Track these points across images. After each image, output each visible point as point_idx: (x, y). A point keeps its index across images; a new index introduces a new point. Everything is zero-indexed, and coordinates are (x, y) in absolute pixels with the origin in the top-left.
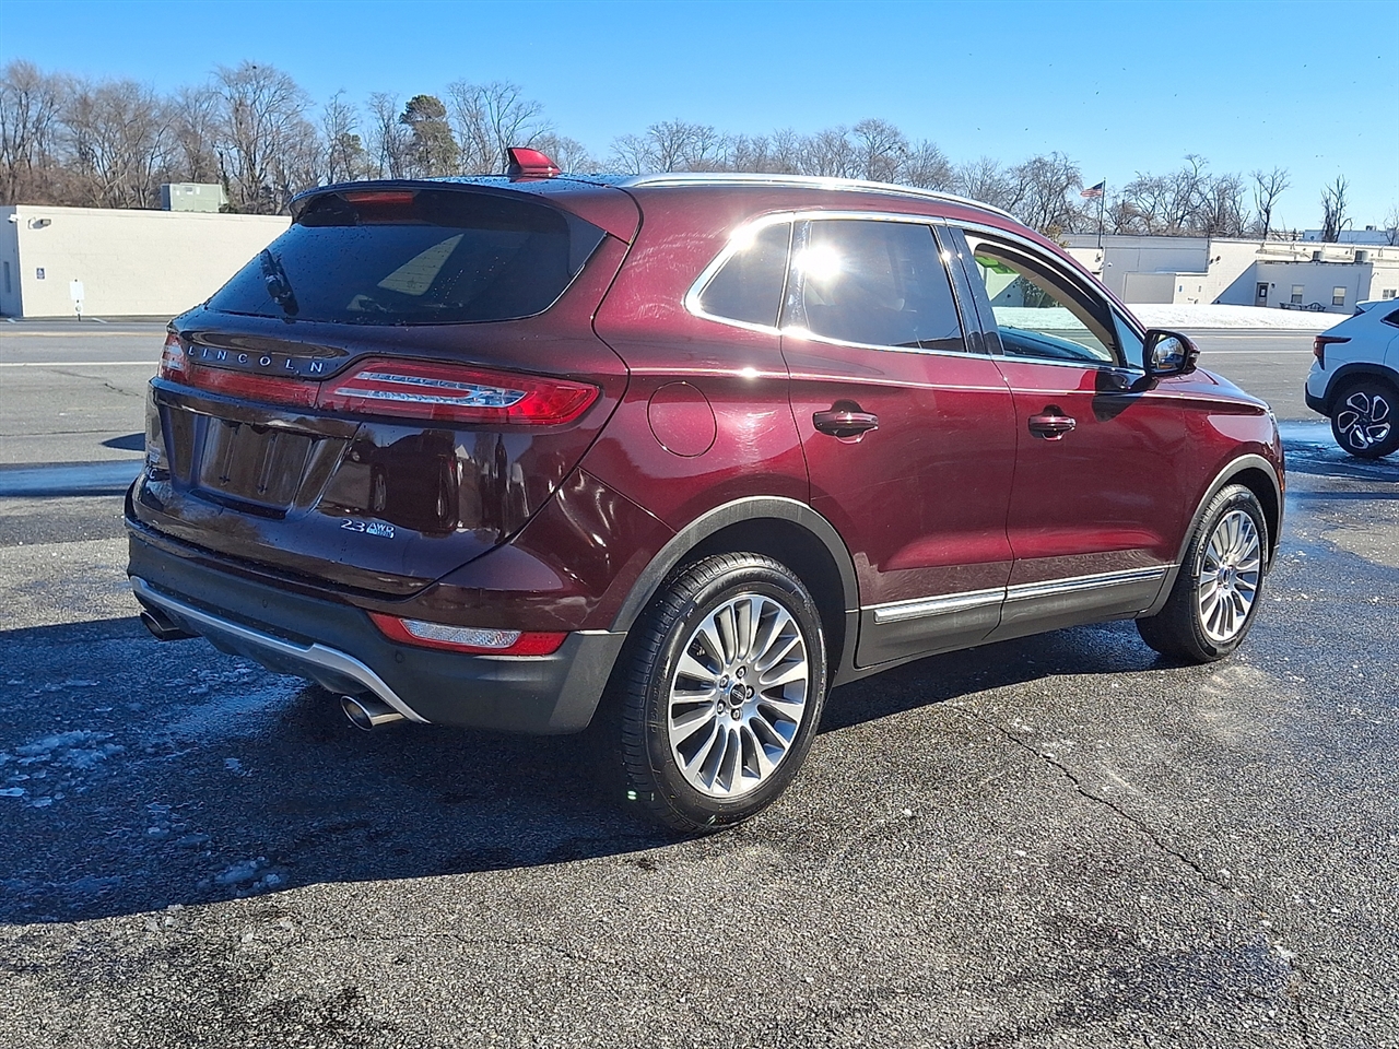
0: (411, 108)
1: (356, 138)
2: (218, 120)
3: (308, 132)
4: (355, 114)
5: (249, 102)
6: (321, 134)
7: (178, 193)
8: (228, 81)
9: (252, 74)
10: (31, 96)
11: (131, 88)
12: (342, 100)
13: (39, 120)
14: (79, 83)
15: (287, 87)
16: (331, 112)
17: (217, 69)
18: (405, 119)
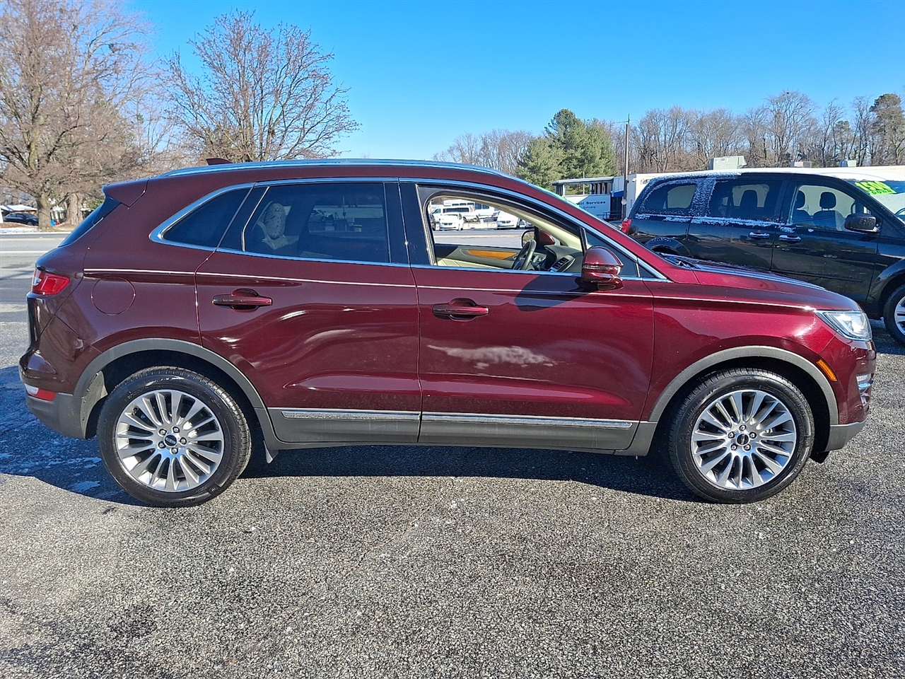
0: (877, 102)
1: (846, 123)
2: (764, 122)
3: (814, 122)
4: (843, 110)
5: (783, 111)
6: (821, 123)
7: (717, 162)
8: (772, 102)
9: (786, 97)
10: (678, 121)
11: (722, 112)
12: (835, 104)
13: (680, 133)
14: (700, 112)
15: (805, 101)
16: (828, 111)
17: (768, 97)
18: (873, 109)
